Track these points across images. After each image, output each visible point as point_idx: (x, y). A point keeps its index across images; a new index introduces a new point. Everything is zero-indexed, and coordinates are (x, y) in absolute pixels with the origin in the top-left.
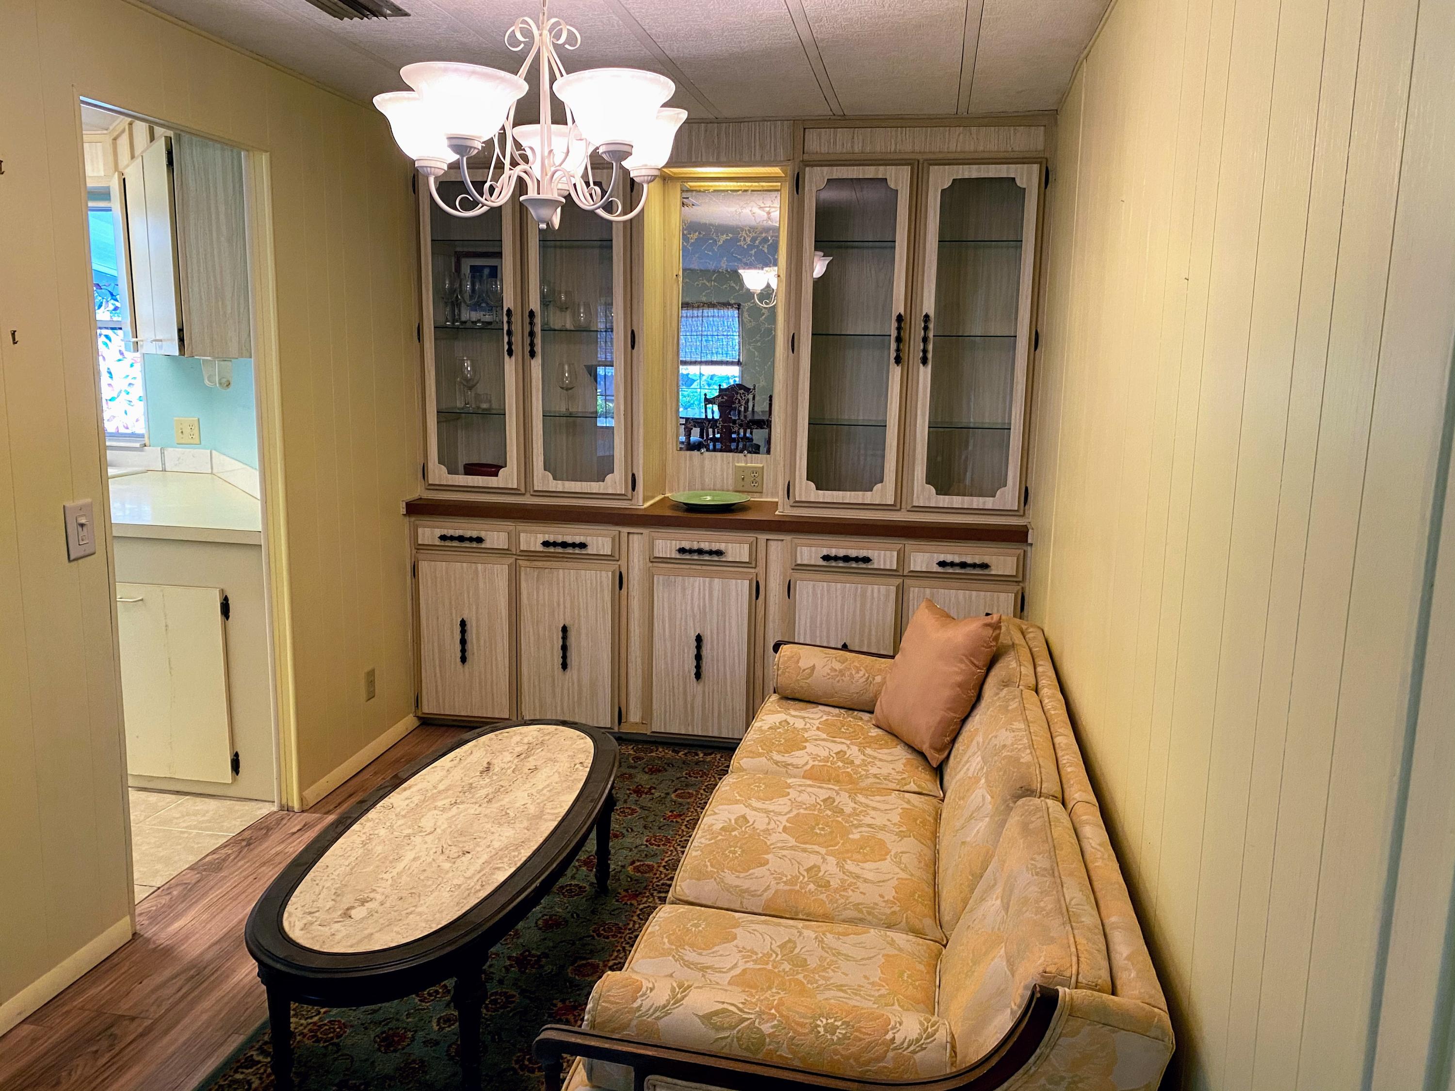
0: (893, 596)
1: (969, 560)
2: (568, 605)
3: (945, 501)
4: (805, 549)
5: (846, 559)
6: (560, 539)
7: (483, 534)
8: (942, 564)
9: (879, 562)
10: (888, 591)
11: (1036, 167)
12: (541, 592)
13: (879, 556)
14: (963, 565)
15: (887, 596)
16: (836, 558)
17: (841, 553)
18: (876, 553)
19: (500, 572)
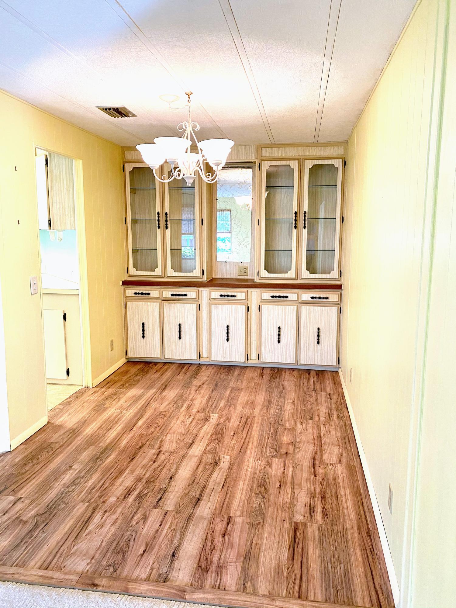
1: (322, 296)
2: (181, 316)
3: (313, 276)
4: (265, 294)
5: (280, 297)
6: (177, 293)
7: (150, 292)
8: (312, 298)
9: (291, 297)
10: (294, 308)
11: (341, 160)
12: (171, 312)
14: (320, 298)
16: (276, 297)
17: (278, 295)
18: (290, 294)
19: (156, 306)
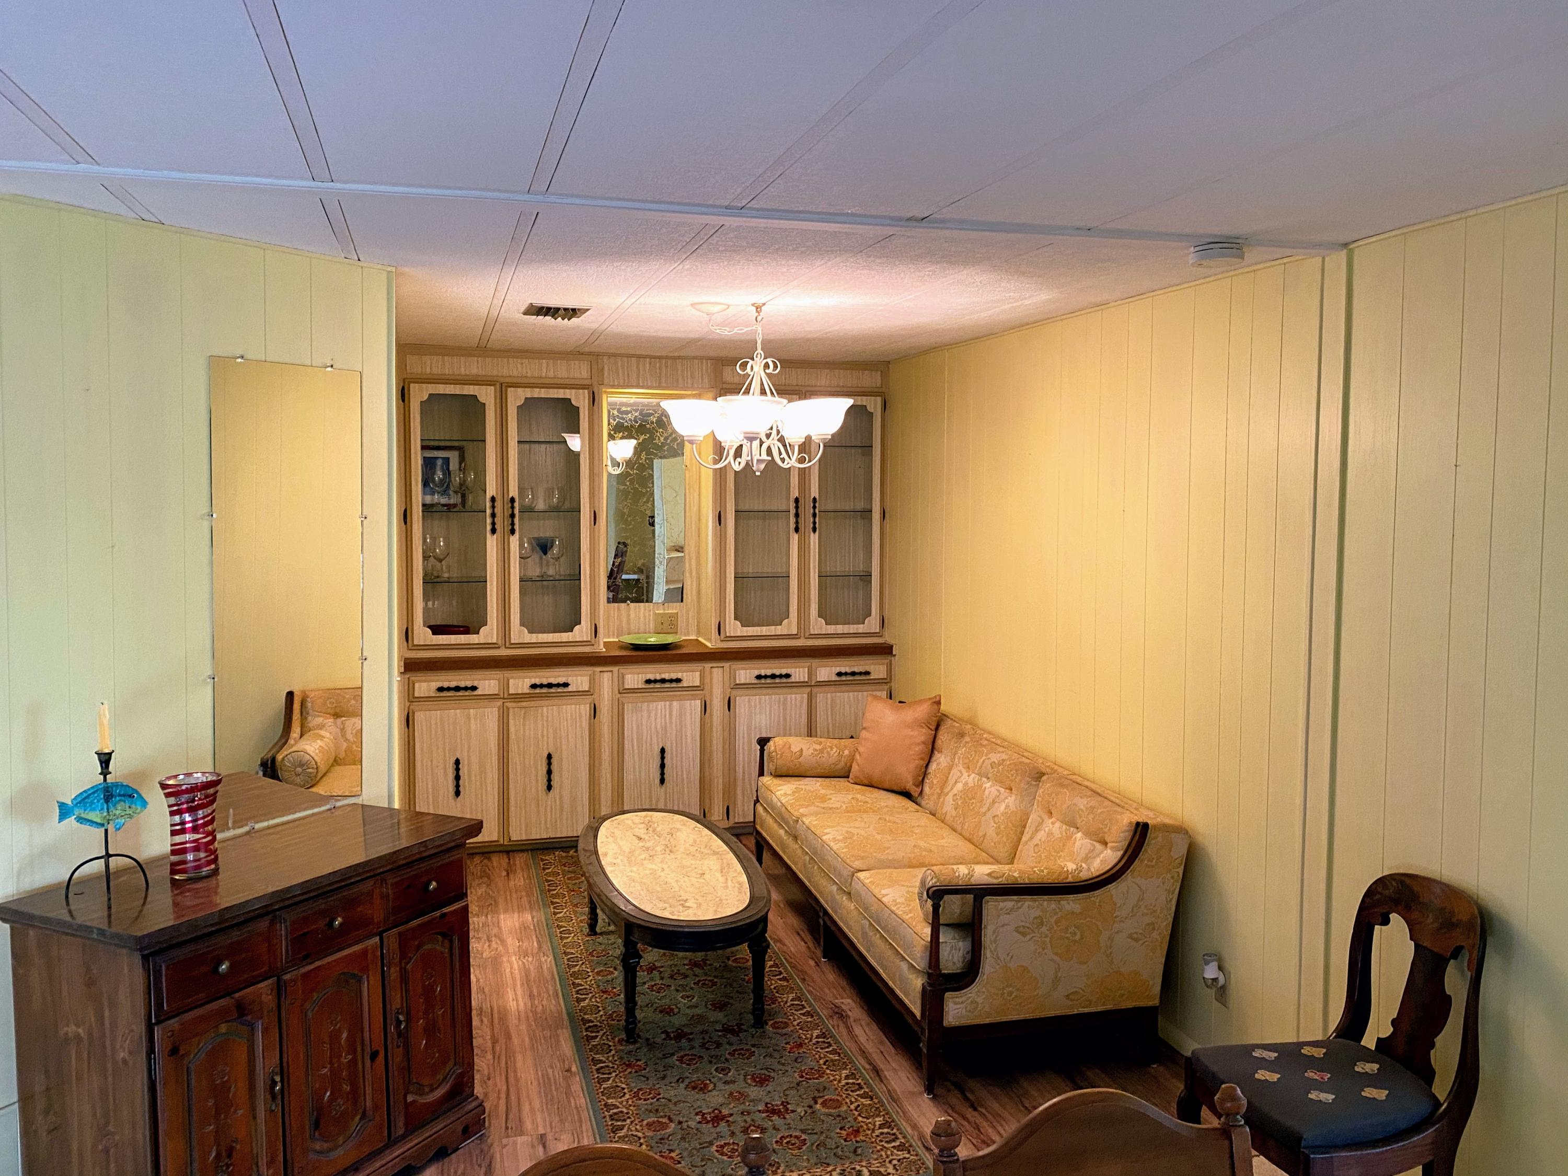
0: (805, 701)
1: (856, 670)
2: (551, 736)
3: (831, 629)
4: (742, 672)
5: (773, 676)
6: (545, 682)
7: (476, 683)
8: (839, 674)
9: (795, 677)
10: (802, 698)
11: (879, 399)
12: (527, 727)
13: (795, 672)
14: (853, 674)
15: (801, 702)
16: (766, 677)
17: (769, 672)
18: (793, 670)
19: (491, 714)
